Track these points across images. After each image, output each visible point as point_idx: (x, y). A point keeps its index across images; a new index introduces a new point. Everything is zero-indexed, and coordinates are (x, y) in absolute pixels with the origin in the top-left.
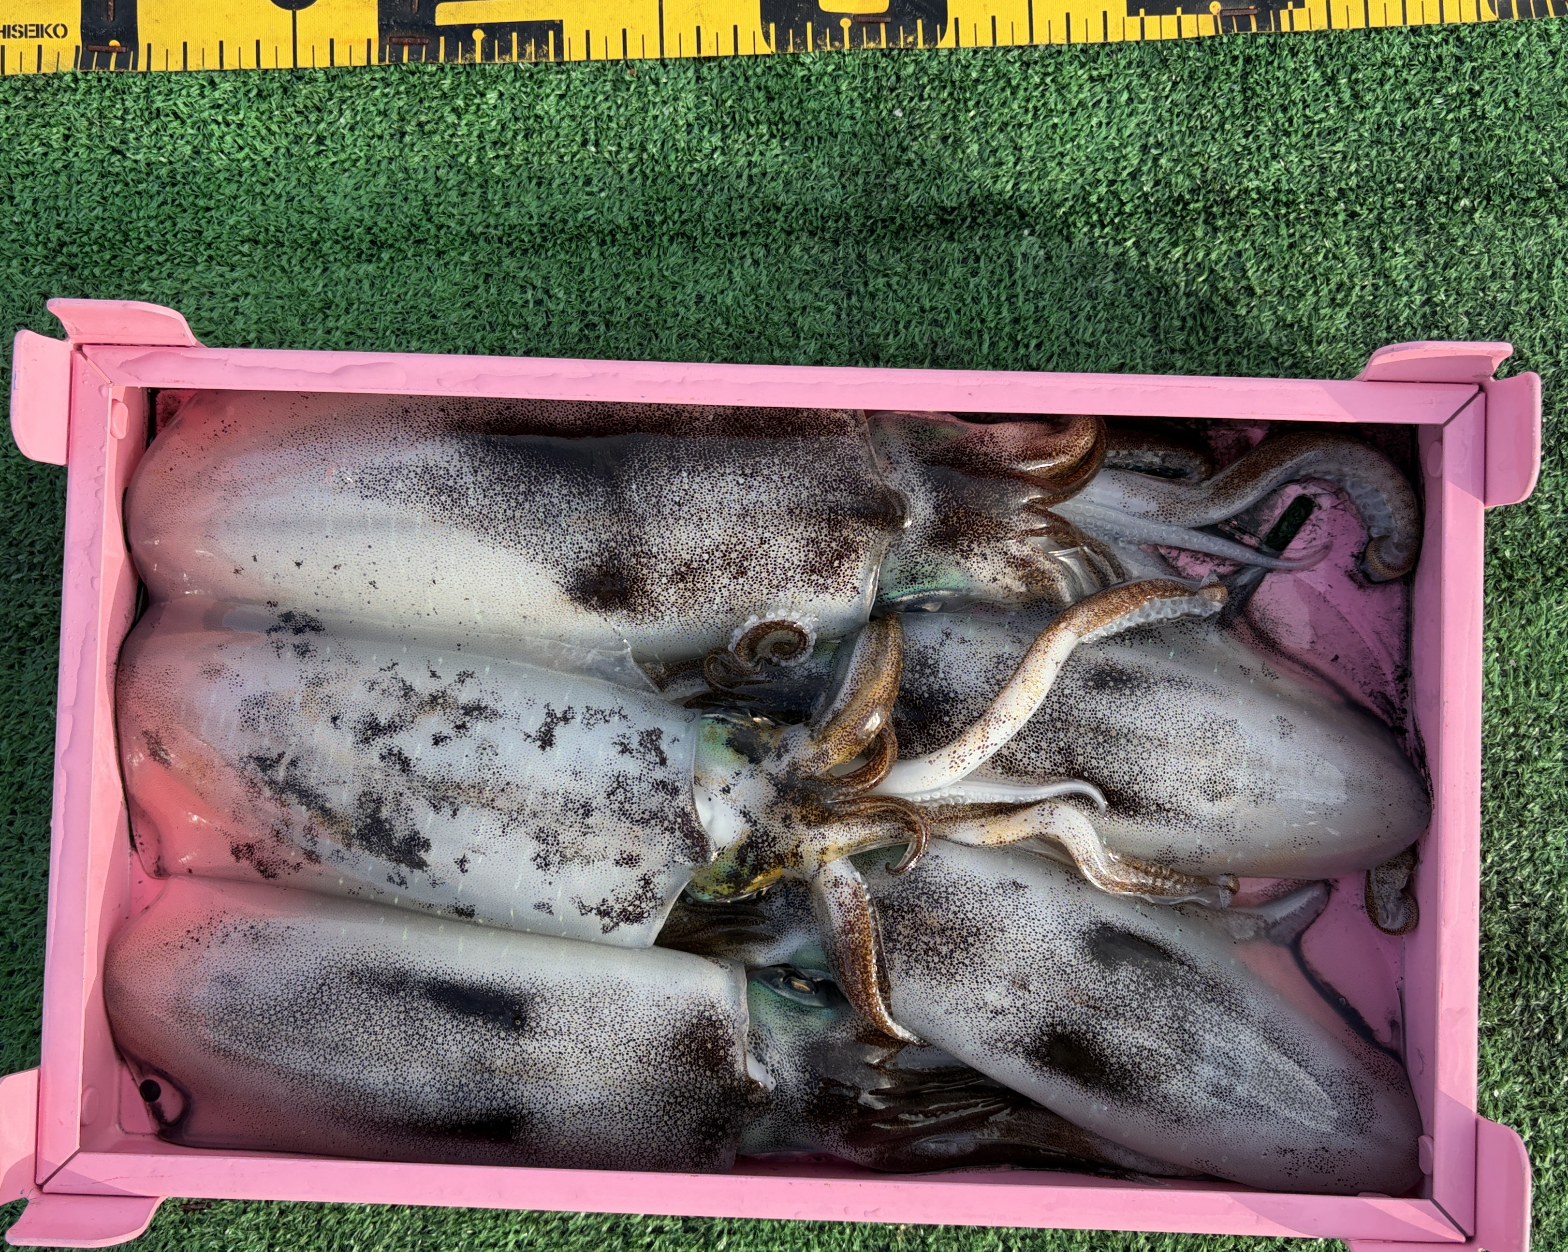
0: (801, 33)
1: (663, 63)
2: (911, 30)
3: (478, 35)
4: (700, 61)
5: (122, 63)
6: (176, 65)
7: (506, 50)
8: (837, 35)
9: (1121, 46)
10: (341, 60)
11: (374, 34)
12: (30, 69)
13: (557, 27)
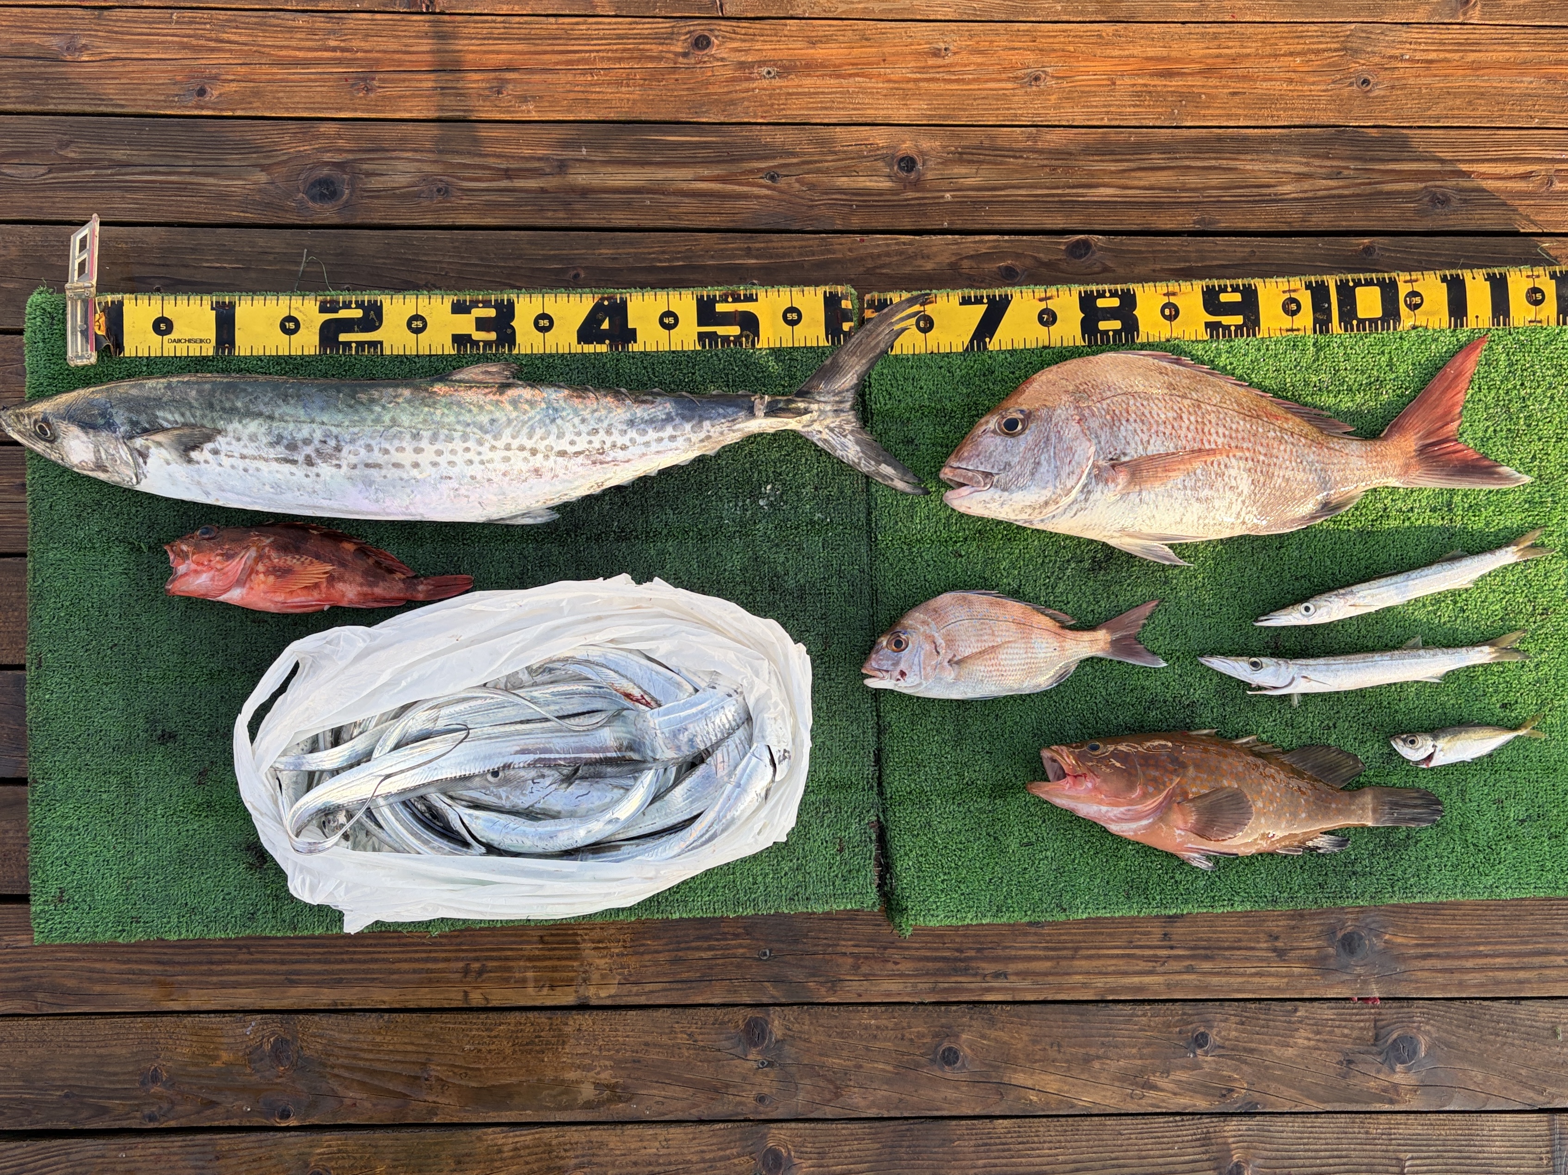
0: (466, 347)
1: (417, 356)
2: (503, 347)
3: (354, 345)
4: (430, 356)
5: (230, 352)
6: (248, 354)
7: (363, 350)
8: (478, 348)
9: (575, 354)
10: (306, 353)
11: (317, 343)
12: (198, 354)
13: (381, 343)
